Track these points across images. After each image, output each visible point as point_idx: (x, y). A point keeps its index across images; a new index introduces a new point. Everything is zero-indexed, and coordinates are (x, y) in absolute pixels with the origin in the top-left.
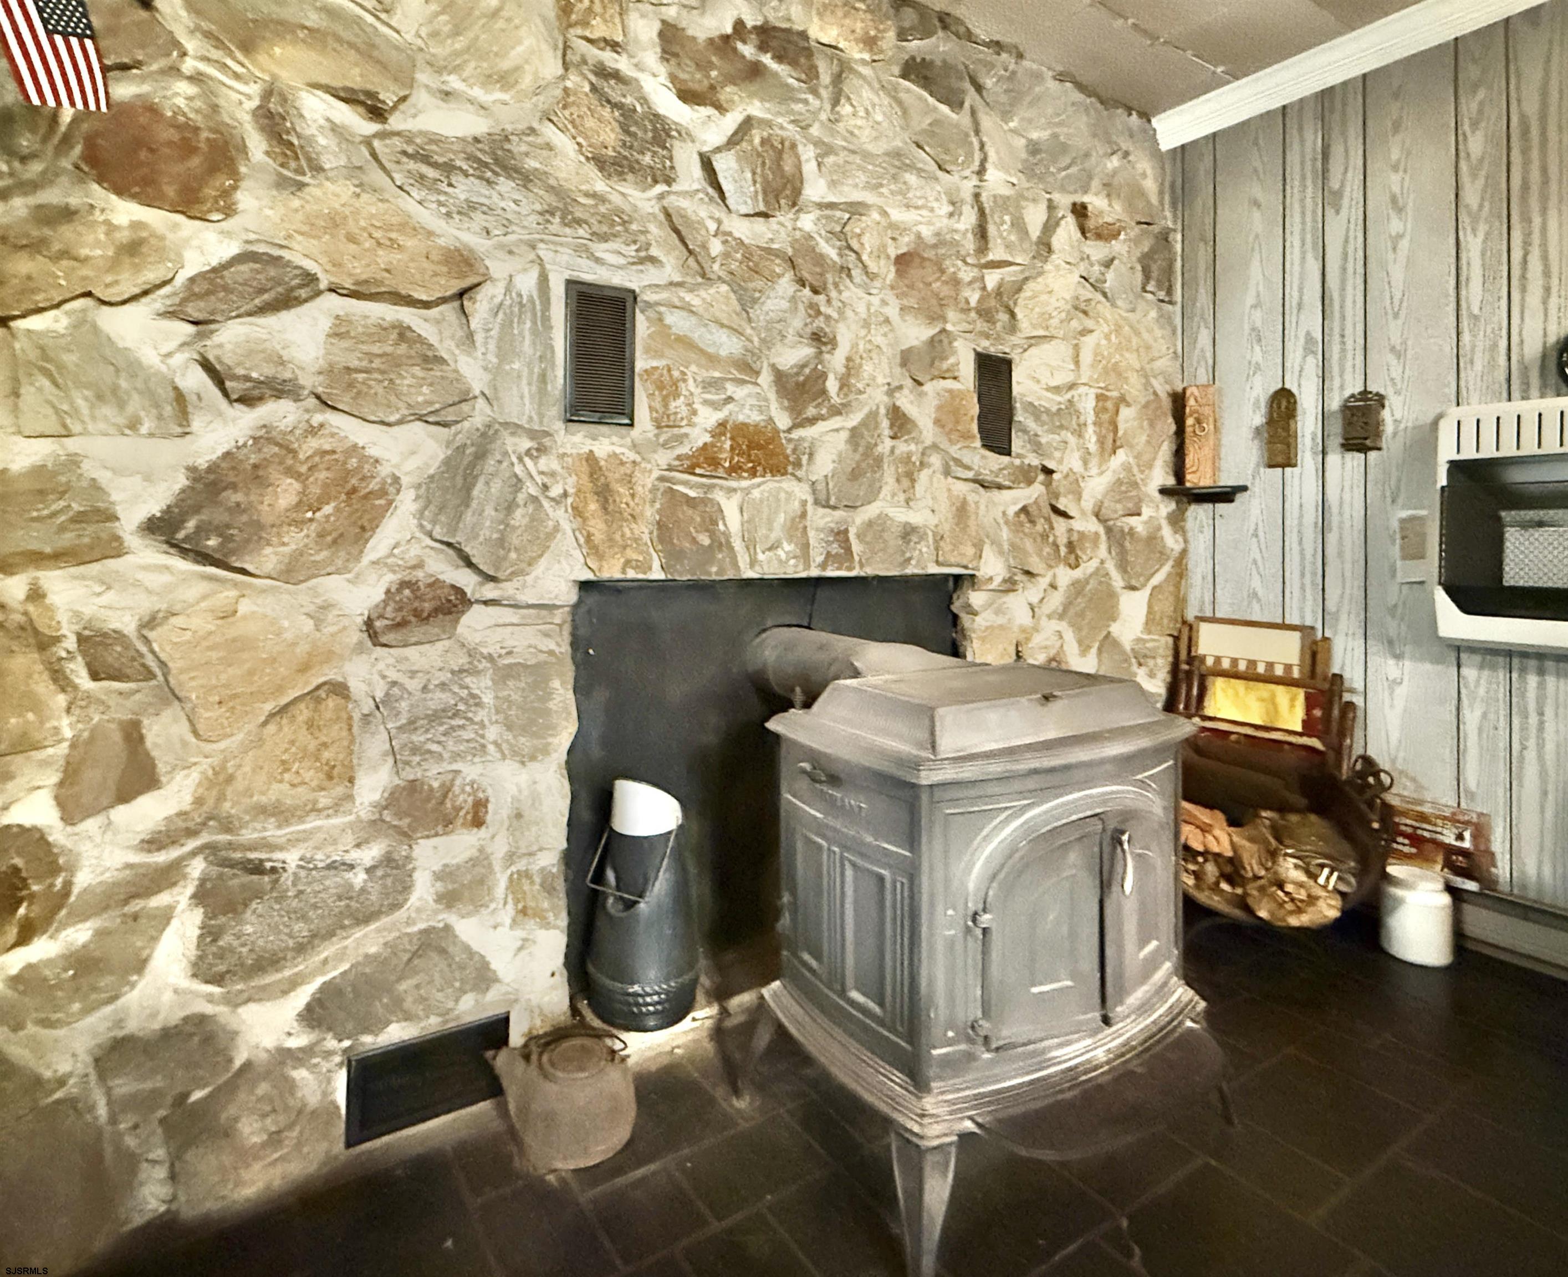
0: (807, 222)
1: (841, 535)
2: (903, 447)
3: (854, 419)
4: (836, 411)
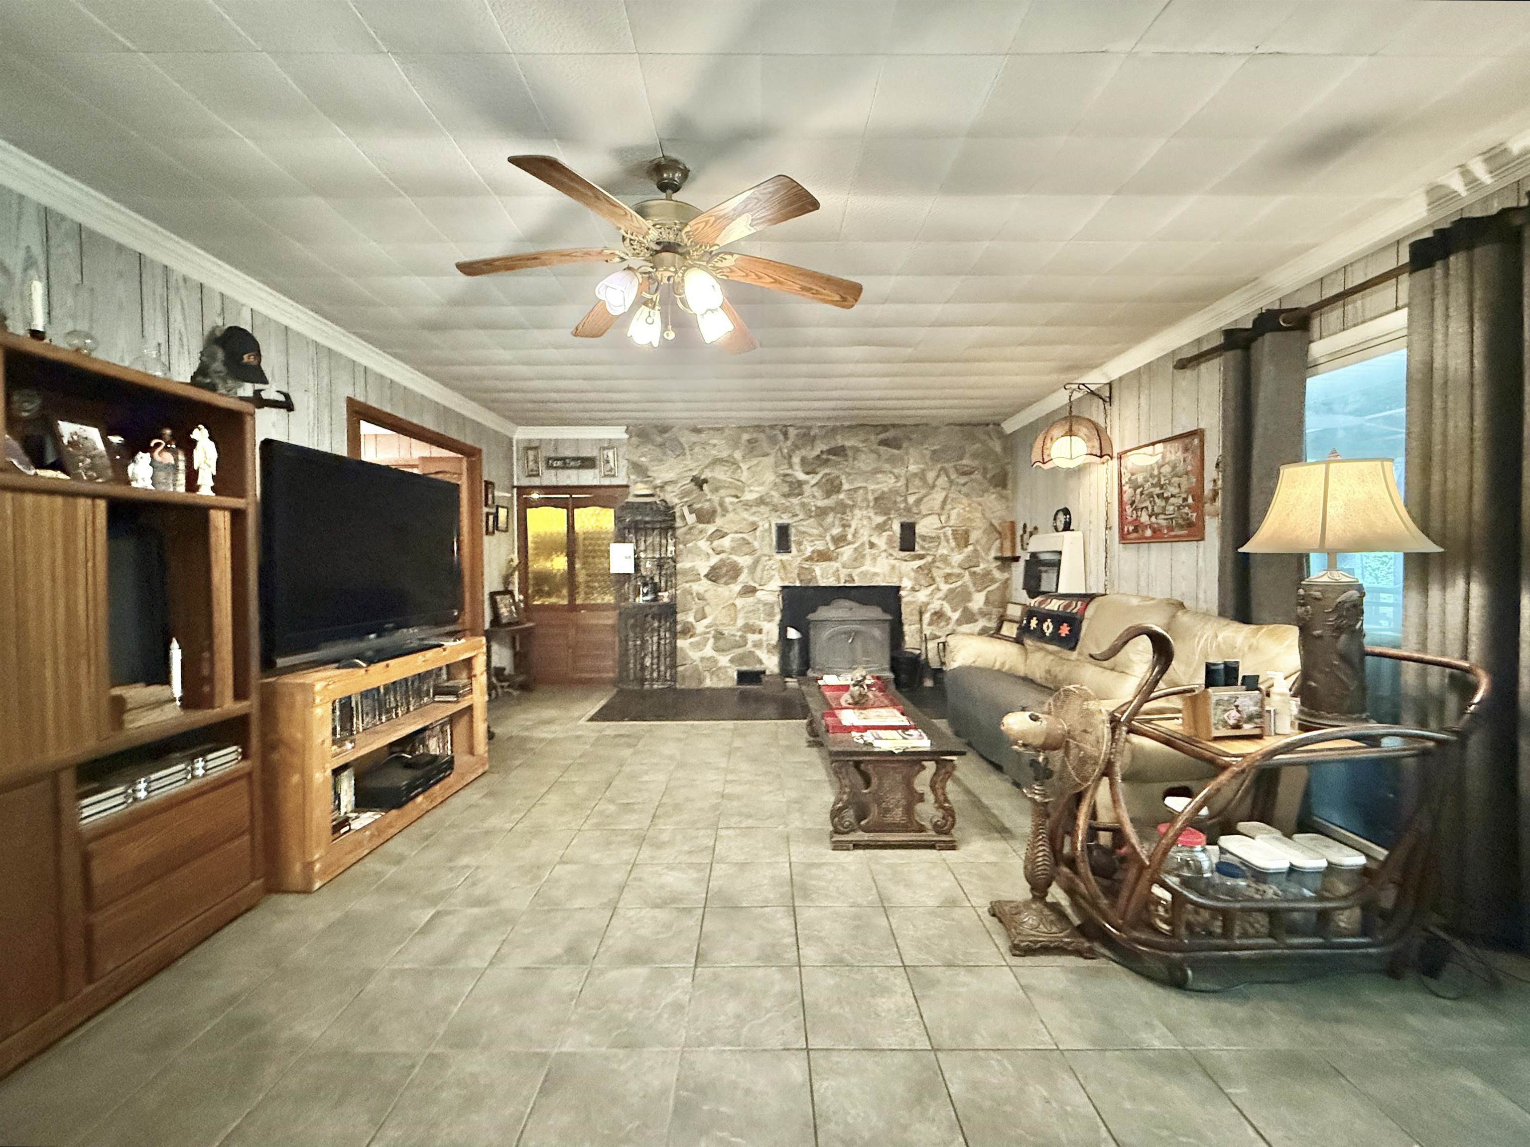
0: (842, 496)
1: (850, 576)
2: (873, 551)
3: (856, 545)
4: (849, 544)
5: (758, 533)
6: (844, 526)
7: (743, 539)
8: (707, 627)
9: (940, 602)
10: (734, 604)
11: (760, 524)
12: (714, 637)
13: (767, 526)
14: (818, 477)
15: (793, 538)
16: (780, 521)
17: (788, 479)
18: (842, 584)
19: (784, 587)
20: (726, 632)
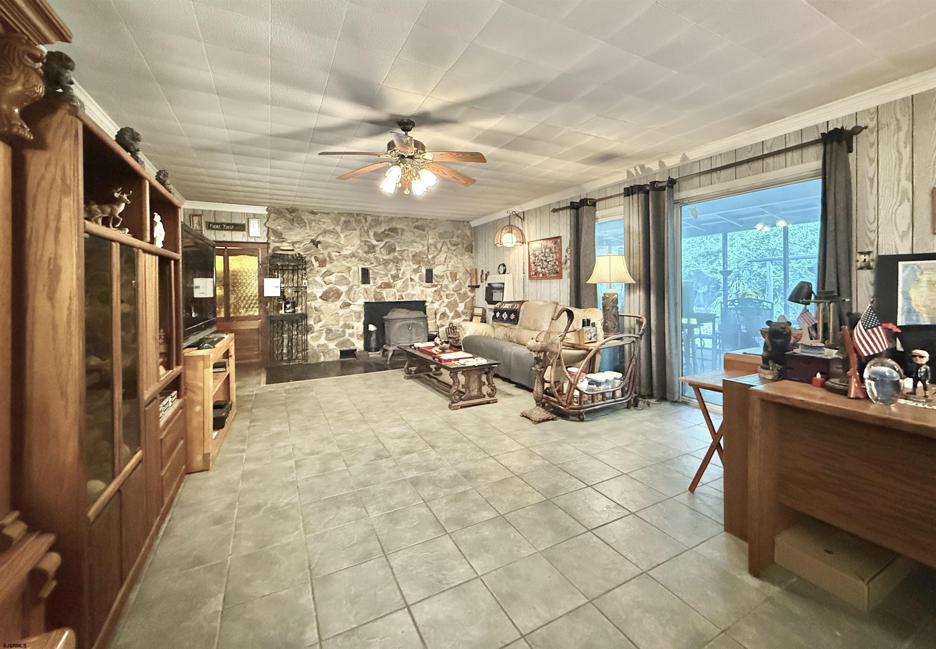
0: (396, 254)
1: (401, 296)
2: (412, 283)
3: (404, 280)
4: (400, 279)
5: (351, 272)
6: (398, 270)
7: (343, 276)
8: (321, 327)
9: (444, 308)
10: (338, 313)
11: (353, 268)
12: (326, 332)
13: (356, 269)
14: (384, 243)
15: (371, 276)
16: (364, 267)
17: (366, 243)
18: (397, 300)
19: (365, 303)
20: (333, 329)
